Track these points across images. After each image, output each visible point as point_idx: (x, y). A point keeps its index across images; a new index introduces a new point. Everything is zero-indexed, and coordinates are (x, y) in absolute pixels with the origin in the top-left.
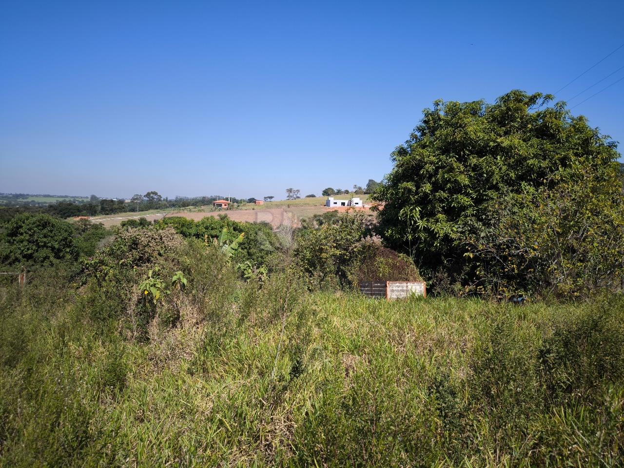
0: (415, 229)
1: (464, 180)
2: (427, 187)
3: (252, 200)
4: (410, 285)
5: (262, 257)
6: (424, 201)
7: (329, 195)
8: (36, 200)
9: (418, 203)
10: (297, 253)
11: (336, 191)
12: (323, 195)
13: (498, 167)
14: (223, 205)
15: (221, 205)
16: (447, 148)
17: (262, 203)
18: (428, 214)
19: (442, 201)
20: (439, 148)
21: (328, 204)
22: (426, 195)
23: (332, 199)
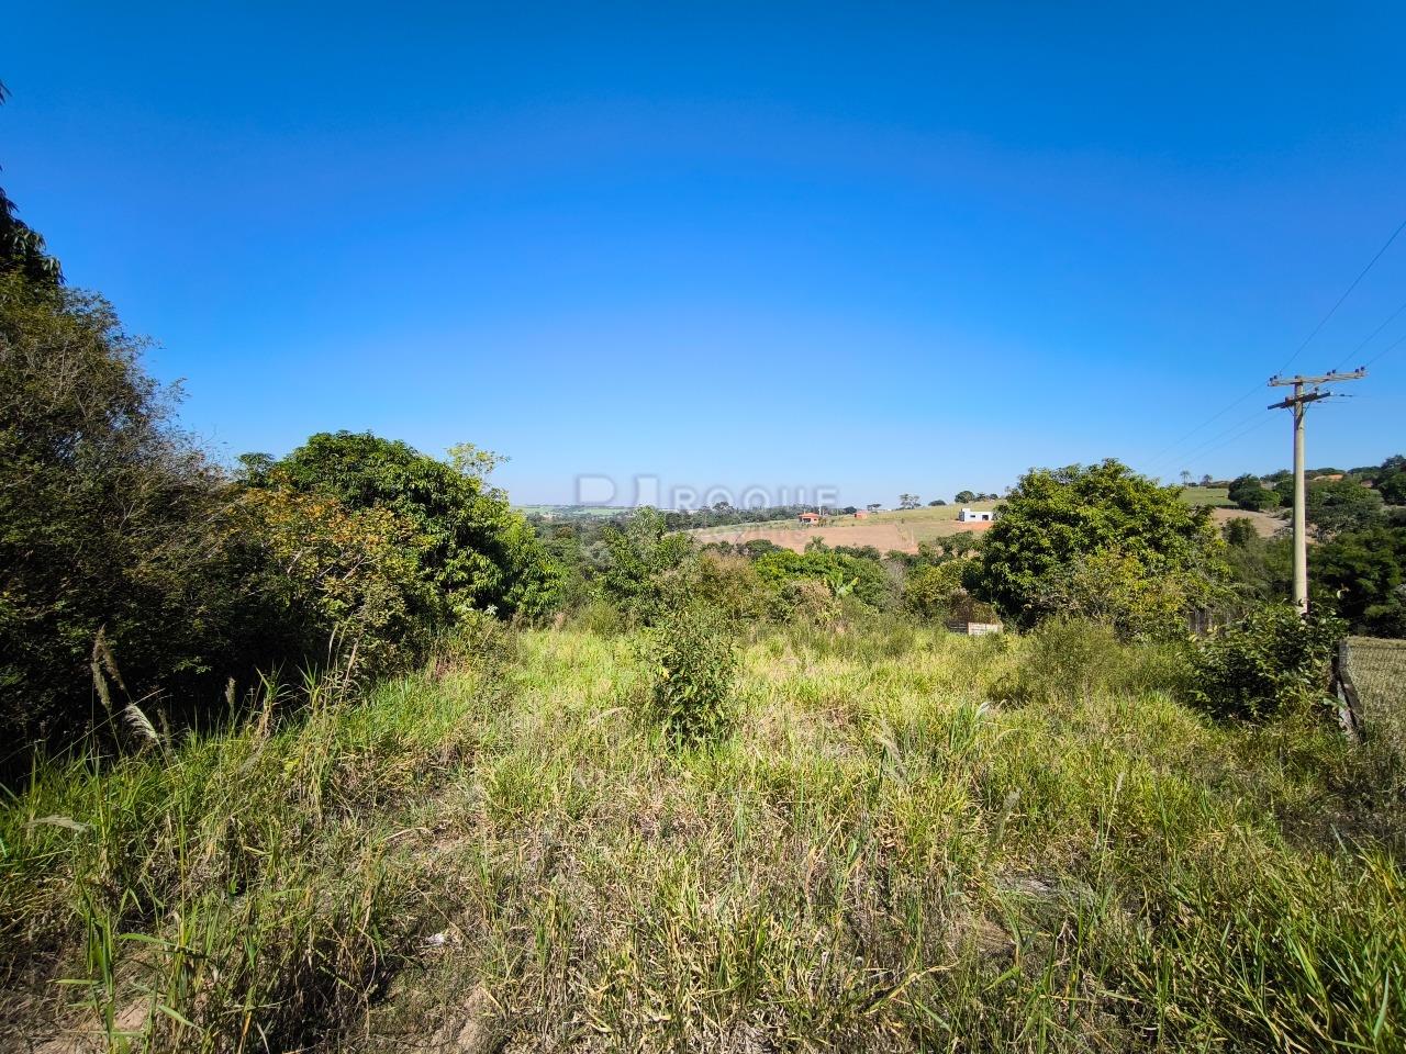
0: (1006, 582)
1: (1046, 543)
2: (1014, 548)
3: (850, 511)
4: (988, 626)
5: (869, 595)
6: (1012, 559)
7: (965, 502)
8: (594, 512)
9: (1007, 560)
10: (905, 595)
11: (976, 496)
12: (957, 501)
13: (1073, 535)
14: (812, 520)
15: (809, 520)
16: (1034, 515)
17: (865, 517)
18: (1017, 569)
19: (1026, 559)
20: (1027, 514)
21: (961, 517)
22: (1013, 554)
23: (967, 511)
